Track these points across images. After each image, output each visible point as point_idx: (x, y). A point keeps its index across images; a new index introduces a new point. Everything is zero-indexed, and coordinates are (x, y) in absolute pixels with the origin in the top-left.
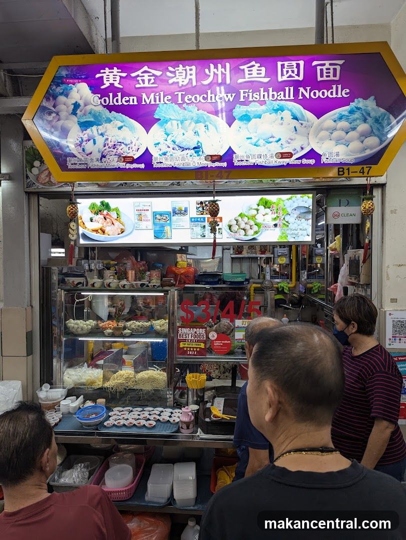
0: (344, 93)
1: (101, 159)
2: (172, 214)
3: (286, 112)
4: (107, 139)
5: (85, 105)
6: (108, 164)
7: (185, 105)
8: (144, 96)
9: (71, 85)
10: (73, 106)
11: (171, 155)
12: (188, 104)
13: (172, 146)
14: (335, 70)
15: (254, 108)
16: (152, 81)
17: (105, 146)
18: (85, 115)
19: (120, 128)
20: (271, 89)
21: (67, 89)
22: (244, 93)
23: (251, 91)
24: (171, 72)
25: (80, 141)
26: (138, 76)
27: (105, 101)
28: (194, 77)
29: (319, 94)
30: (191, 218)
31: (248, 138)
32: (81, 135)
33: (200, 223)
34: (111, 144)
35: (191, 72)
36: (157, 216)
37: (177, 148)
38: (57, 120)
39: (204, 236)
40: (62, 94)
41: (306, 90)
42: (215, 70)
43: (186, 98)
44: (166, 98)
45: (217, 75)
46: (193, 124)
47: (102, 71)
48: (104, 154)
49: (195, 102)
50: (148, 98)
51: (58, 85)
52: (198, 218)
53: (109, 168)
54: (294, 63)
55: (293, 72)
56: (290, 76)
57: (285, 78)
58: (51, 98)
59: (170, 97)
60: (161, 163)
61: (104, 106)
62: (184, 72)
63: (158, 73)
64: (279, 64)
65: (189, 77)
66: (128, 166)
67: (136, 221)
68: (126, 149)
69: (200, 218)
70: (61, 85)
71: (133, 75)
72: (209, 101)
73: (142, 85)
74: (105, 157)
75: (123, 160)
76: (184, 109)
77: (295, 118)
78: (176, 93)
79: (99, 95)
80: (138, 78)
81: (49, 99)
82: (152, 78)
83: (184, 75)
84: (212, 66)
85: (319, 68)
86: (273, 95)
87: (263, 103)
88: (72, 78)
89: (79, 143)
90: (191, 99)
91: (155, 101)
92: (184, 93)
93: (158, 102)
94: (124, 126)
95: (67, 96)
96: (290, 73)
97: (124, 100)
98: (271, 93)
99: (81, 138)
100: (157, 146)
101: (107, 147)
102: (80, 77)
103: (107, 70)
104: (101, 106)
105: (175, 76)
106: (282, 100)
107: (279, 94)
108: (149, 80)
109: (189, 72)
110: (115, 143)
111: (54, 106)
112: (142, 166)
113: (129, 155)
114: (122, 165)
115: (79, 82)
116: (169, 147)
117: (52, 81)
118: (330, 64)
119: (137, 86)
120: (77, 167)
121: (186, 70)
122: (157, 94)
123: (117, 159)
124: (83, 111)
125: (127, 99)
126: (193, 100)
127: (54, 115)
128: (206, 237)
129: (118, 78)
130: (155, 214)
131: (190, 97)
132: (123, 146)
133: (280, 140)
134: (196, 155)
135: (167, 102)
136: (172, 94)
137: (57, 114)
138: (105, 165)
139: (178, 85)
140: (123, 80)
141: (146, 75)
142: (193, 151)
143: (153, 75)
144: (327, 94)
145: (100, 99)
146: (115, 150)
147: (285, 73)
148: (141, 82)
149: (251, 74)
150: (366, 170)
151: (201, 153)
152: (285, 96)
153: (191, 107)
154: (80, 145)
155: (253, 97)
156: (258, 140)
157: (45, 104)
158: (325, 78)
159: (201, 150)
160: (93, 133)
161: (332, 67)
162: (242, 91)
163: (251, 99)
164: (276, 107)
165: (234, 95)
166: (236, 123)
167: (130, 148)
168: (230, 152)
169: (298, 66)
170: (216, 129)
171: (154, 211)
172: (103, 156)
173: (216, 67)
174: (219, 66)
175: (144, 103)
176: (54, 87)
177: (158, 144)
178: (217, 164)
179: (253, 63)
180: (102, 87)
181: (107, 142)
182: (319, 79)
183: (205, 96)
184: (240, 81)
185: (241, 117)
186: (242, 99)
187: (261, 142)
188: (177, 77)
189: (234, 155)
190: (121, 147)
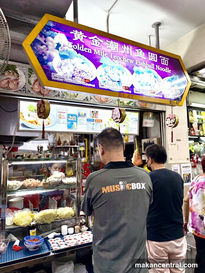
0: (169, 71)
1: (72, 78)
2: (78, 116)
3: (152, 73)
4: (76, 67)
5: (64, 46)
6: (76, 81)
7: (113, 60)
8: (95, 50)
9: (56, 33)
10: (57, 45)
11: (108, 83)
12: (115, 60)
13: (108, 78)
14: (166, 61)
15: (141, 69)
16: (99, 44)
17: (74, 71)
18: (63, 51)
19: (83, 63)
20: (147, 63)
21: (53, 34)
22: (137, 61)
23: (140, 61)
24: (107, 42)
25: (60, 65)
26: (92, 39)
27: (75, 47)
28: (117, 48)
29: (162, 69)
30: (87, 119)
31: (139, 82)
32: (61, 62)
33: (92, 122)
34: (78, 71)
35: (116, 45)
36: (70, 116)
37: (111, 80)
38: (46, 50)
39: (93, 129)
40: (50, 36)
41: (158, 66)
42: (126, 48)
43: (114, 57)
44: (105, 54)
45: (127, 50)
46: (117, 70)
47: (74, 31)
48: (74, 75)
49: (118, 59)
50: (97, 52)
51: (48, 30)
52: (90, 119)
53: (76, 83)
54: (154, 54)
55: (154, 58)
56: (153, 59)
57: (151, 59)
58: (43, 36)
59: (107, 54)
60: (103, 86)
61: (75, 50)
62: (113, 44)
63: (102, 41)
64: (149, 53)
65: (115, 47)
66: (87, 84)
67: (58, 118)
68: (85, 75)
69: (92, 119)
70: (50, 31)
71: (90, 38)
72: (124, 61)
73: (94, 44)
74: (74, 77)
75: (84, 80)
76: (113, 61)
77: (155, 77)
78: (110, 53)
79: (72, 43)
80: (92, 41)
81: (42, 37)
82: (99, 43)
83: (113, 46)
84: (125, 45)
85: (162, 59)
86: (147, 65)
87: (144, 68)
88: (56, 29)
89: (60, 66)
90: (116, 58)
91: (100, 54)
92: (113, 54)
93: (101, 55)
94: (85, 62)
95: (53, 38)
96: (153, 58)
97: (85, 49)
98: (147, 64)
99: (61, 63)
100: (101, 77)
101: (75, 72)
102: (61, 30)
103: (76, 31)
104: (73, 49)
105: (109, 45)
106: (150, 68)
107: (149, 65)
108: (98, 43)
109: (115, 45)
110: (80, 71)
111: (45, 41)
112: (94, 86)
113: (87, 79)
114: (84, 83)
115: (60, 33)
116: (106, 79)
117: (44, 27)
118: (165, 59)
119: (92, 44)
120: (58, 79)
121: (114, 44)
122: (101, 51)
123: (81, 79)
124: (63, 49)
125: (87, 49)
126: (117, 58)
127: (44, 46)
128: (94, 129)
129: (82, 38)
130: (69, 115)
131: (116, 57)
132: (84, 73)
133: (150, 85)
134: (118, 85)
135: (106, 56)
136: (108, 53)
137: (47, 46)
138: (74, 81)
139: (111, 50)
140: (84, 39)
141: (96, 40)
142: (117, 83)
143: (99, 41)
144: (165, 70)
145: (72, 45)
146: (80, 75)
147: (151, 57)
148: (93, 43)
149: (139, 54)
150: (178, 103)
151: (120, 84)
152: (151, 67)
153: (116, 61)
154: (60, 67)
155: (140, 64)
156: (143, 83)
157: (39, 38)
158: (164, 64)
159: (121, 83)
160: (68, 62)
161: (166, 60)
162: (136, 60)
163: (140, 65)
164: (149, 71)
165: (133, 61)
166: (134, 74)
167: (88, 75)
168: (132, 87)
169: (155, 56)
170: (127, 74)
171: (68, 113)
172: (73, 76)
173: (126, 47)
174: (128, 46)
175: (95, 53)
176: (45, 31)
177: (102, 76)
178: (127, 91)
179: (140, 50)
180: (74, 39)
181: (75, 69)
182: (162, 64)
183: (122, 58)
184: (136, 56)
185: (136, 71)
186: (136, 64)
187: (144, 85)
188: (110, 46)
189: (134, 88)
190: (83, 74)
